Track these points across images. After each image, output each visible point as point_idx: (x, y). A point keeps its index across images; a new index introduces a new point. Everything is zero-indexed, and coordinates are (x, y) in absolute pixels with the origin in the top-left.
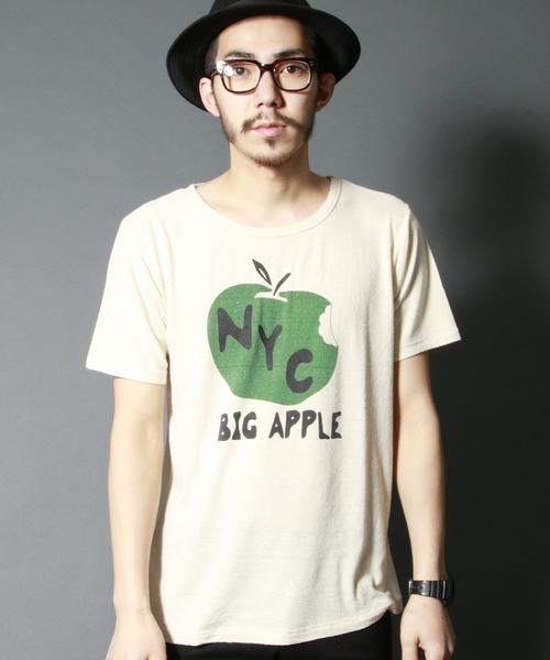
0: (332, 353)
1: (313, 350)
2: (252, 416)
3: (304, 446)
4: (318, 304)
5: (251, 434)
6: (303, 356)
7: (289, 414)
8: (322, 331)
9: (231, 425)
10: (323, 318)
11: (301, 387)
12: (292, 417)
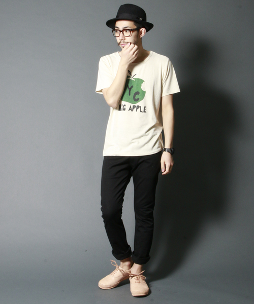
0: (144, 93)
1: (140, 92)
2: (125, 105)
3: (136, 113)
4: (142, 81)
5: (124, 110)
6: (137, 93)
7: (133, 106)
8: (142, 88)
9: (122, 107)
10: (142, 85)
11: (137, 100)
12: (134, 107)
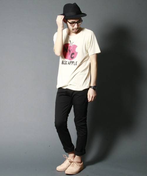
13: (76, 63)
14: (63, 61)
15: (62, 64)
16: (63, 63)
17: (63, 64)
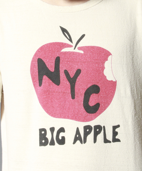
13: (115, 134)
14: (41, 130)
15: (41, 144)
16: (46, 140)
17: (45, 144)
